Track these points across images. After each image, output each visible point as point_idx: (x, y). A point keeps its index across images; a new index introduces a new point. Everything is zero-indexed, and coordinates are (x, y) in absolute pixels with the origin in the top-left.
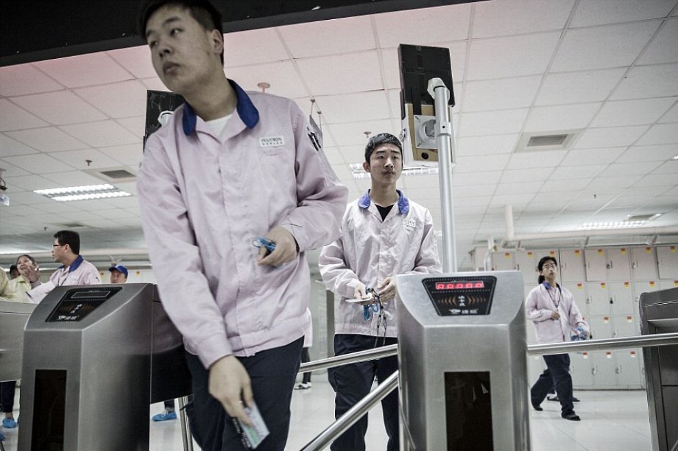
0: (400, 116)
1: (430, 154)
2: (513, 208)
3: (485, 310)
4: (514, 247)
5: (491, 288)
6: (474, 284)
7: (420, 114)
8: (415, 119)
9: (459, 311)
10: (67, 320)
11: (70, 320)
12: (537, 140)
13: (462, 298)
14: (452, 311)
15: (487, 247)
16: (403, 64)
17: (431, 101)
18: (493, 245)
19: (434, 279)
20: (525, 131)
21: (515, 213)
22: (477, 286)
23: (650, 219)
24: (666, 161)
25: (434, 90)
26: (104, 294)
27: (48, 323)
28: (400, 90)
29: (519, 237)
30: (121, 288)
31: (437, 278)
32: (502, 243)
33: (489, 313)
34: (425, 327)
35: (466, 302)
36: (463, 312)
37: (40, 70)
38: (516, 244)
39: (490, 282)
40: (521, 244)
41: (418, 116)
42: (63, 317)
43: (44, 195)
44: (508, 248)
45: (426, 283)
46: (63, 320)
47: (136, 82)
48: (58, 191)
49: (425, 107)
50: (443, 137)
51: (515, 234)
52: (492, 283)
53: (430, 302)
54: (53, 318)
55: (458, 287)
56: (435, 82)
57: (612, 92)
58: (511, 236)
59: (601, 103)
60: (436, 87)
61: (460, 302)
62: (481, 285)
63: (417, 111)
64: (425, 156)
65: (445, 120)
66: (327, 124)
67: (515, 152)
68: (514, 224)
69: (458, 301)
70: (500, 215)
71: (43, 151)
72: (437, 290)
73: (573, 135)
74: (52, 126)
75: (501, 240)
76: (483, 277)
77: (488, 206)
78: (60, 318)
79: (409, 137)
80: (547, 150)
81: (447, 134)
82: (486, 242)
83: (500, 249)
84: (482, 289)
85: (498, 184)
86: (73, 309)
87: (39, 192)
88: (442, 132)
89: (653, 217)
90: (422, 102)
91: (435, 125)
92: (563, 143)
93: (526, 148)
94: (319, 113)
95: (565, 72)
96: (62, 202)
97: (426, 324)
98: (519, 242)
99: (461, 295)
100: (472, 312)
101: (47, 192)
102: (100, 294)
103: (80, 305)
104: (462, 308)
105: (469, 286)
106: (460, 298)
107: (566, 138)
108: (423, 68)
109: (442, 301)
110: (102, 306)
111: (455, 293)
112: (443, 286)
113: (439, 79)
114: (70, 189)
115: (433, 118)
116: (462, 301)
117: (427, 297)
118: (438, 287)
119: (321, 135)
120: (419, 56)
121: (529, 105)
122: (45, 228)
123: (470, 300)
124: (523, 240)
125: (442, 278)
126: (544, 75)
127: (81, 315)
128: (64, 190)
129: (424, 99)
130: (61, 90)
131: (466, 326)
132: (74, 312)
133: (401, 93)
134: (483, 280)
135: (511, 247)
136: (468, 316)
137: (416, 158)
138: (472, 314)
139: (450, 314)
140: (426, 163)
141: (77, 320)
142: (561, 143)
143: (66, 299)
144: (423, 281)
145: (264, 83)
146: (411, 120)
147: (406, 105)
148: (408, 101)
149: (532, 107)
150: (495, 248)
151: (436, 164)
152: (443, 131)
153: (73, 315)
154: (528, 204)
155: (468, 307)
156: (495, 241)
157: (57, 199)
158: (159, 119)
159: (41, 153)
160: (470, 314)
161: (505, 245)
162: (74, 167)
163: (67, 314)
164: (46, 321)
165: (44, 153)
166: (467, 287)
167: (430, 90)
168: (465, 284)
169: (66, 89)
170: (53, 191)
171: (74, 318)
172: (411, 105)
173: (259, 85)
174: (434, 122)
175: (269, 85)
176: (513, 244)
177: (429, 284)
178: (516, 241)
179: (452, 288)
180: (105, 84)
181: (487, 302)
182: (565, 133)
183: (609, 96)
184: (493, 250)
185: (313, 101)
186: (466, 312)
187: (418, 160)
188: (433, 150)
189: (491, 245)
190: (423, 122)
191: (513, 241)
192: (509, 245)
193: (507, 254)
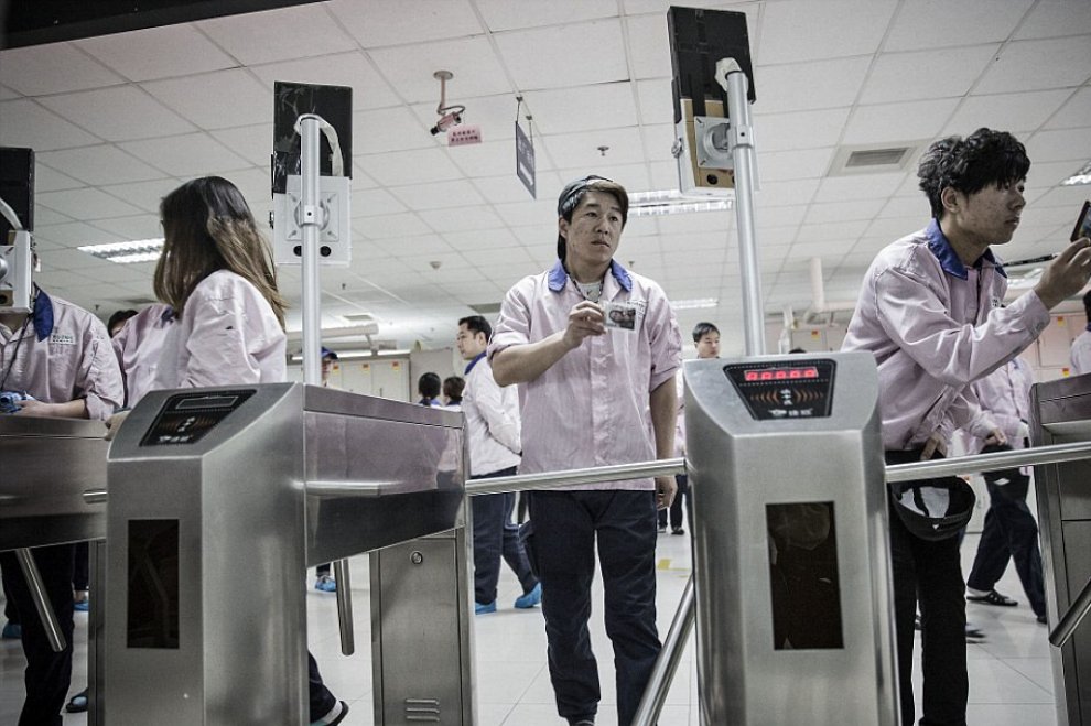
0: (672, 119)
1: (720, 176)
2: (822, 263)
3: (824, 409)
4: (824, 322)
5: (829, 378)
6: (803, 372)
7: (704, 114)
8: (696, 122)
9: (784, 412)
10: (174, 443)
11: (178, 442)
12: (862, 158)
13: (786, 393)
14: (774, 412)
15: (782, 322)
16: (677, 37)
17: (722, 95)
18: (792, 320)
19: (741, 365)
20: (845, 142)
21: (825, 270)
22: (807, 375)
23: (1026, 276)
24: (1053, 188)
25: (726, 77)
26: (229, 400)
27: (144, 448)
28: (672, 79)
29: (833, 307)
30: (254, 391)
31: (745, 365)
32: (806, 316)
33: (829, 414)
34: (736, 436)
35: (793, 397)
36: (791, 413)
37: (86, 53)
38: (828, 317)
39: (827, 368)
40: (835, 318)
41: (700, 118)
42: (167, 438)
43: (95, 254)
44: (815, 323)
45: (730, 371)
46: (168, 442)
47: (241, 71)
48: (117, 247)
49: (711, 104)
50: (742, 150)
51: (826, 301)
52: (830, 370)
53: (739, 400)
54: (151, 439)
55: (778, 377)
56: (726, 65)
57: (976, 82)
58: (821, 305)
59: (958, 100)
60: (730, 73)
61: (784, 399)
62: (814, 373)
63: (699, 110)
64: (712, 180)
65: (744, 123)
66: (541, 135)
67: (827, 176)
68: (825, 285)
69: (780, 397)
70: (803, 273)
71: (91, 183)
72: (747, 382)
73: (916, 148)
74: (106, 142)
75: (804, 311)
76: (816, 360)
77: (785, 259)
78: (162, 439)
79: (687, 151)
80: (874, 172)
81: (748, 146)
82: (781, 314)
83: (803, 325)
84: (815, 378)
85: (801, 225)
86: (181, 426)
87: (84, 249)
88: (740, 142)
89: (1031, 274)
90: (706, 95)
91: (729, 132)
92: (901, 161)
93: (844, 169)
94: (529, 118)
95: (908, 51)
96: (123, 264)
97: (738, 432)
98: (833, 313)
99: (784, 389)
100: (803, 412)
101: (99, 248)
102: (220, 401)
103: (193, 419)
104: (788, 408)
105: (795, 374)
106: (783, 392)
107: (906, 154)
108: (706, 44)
109: (757, 398)
110: (227, 419)
111: (775, 386)
112: (756, 375)
113: (733, 60)
114: (136, 245)
115: (726, 121)
116: (787, 397)
117: (733, 391)
118: (749, 376)
119: (532, 153)
120: (699, 24)
121: (851, 103)
122: (97, 307)
123: (799, 396)
124: (838, 311)
125: (753, 364)
126: (876, 55)
127: (195, 434)
128: (126, 246)
129: (709, 92)
130: (121, 85)
131: (798, 433)
132: (183, 429)
133: (673, 82)
134: (817, 365)
135: (819, 322)
136: (798, 420)
137: (700, 184)
138: (805, 417)
139: (771, 417)
140: (715, 191)
141: (190, 441)
142: (897, 162)
143: (168, 410)
144: (725, 369)
145: (443, 72)
146: (690, 124)
147: (682, 101)
148: (686, 95)
149: (854, 106)
150: (796, 323)
151: (732, 191)
152: (741, 140)
153: (182, 434)
154: (846, 256)
155: (797, 405)
156: (794, 313)
157: (116, 259)
158: (297, 128)
159: (89, 186)
160: (800, 416)
161: (811, 319)
162: (141, 209)
163: (174, 433)
164: (141, 445)
165: (95, 186)
166: (792, 376)
167: (720, 77)
168: (788, 372)
169: (128, 83)
170: (108, 248)
171: (184, 439)
172: (690, 100)
173: (436, 74)
174: (728, 126)
175: (451, 75)
176: (822, 317)
177: (735, 372)
178: (827, 312)
179: (770, 378)
180: (190, 76)
181: (825, 397)
182: (903, 146)
183: (971, 88)
184: (793, 327)
185: (520, 99)
186: (795, 413)
187: (701, 186)
188: (724, 171)
189: (788, 320)
190: (707, 127)
191: (823, 313)
192: (817, 318)
193: (815, 333)
